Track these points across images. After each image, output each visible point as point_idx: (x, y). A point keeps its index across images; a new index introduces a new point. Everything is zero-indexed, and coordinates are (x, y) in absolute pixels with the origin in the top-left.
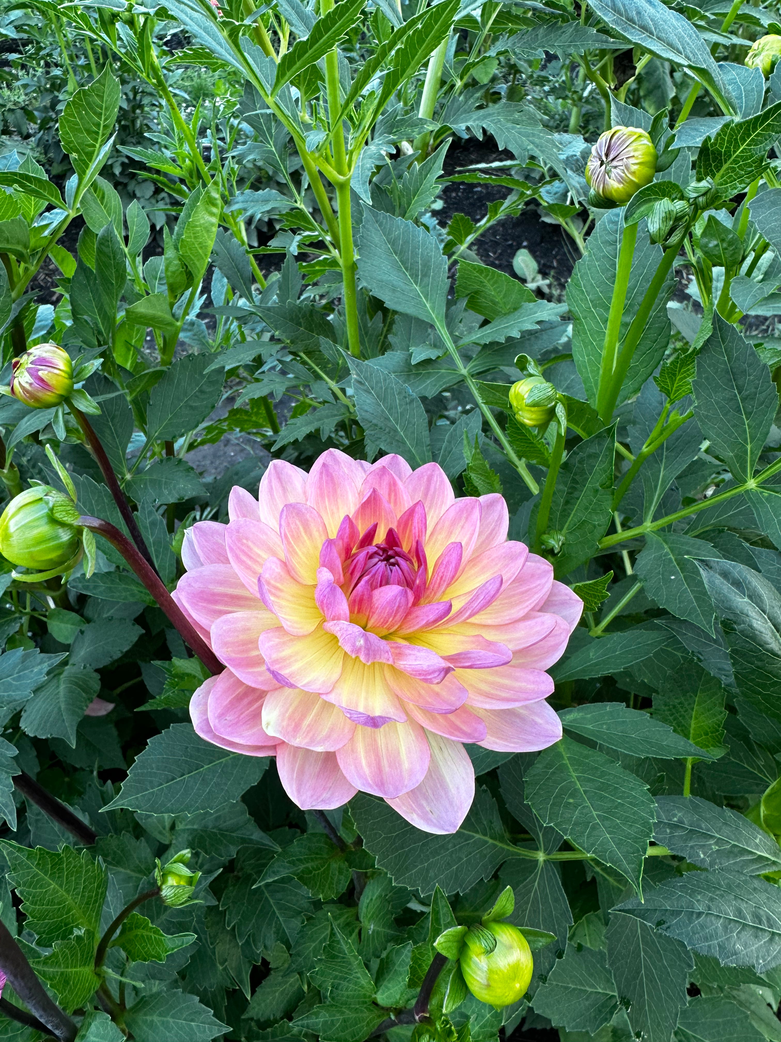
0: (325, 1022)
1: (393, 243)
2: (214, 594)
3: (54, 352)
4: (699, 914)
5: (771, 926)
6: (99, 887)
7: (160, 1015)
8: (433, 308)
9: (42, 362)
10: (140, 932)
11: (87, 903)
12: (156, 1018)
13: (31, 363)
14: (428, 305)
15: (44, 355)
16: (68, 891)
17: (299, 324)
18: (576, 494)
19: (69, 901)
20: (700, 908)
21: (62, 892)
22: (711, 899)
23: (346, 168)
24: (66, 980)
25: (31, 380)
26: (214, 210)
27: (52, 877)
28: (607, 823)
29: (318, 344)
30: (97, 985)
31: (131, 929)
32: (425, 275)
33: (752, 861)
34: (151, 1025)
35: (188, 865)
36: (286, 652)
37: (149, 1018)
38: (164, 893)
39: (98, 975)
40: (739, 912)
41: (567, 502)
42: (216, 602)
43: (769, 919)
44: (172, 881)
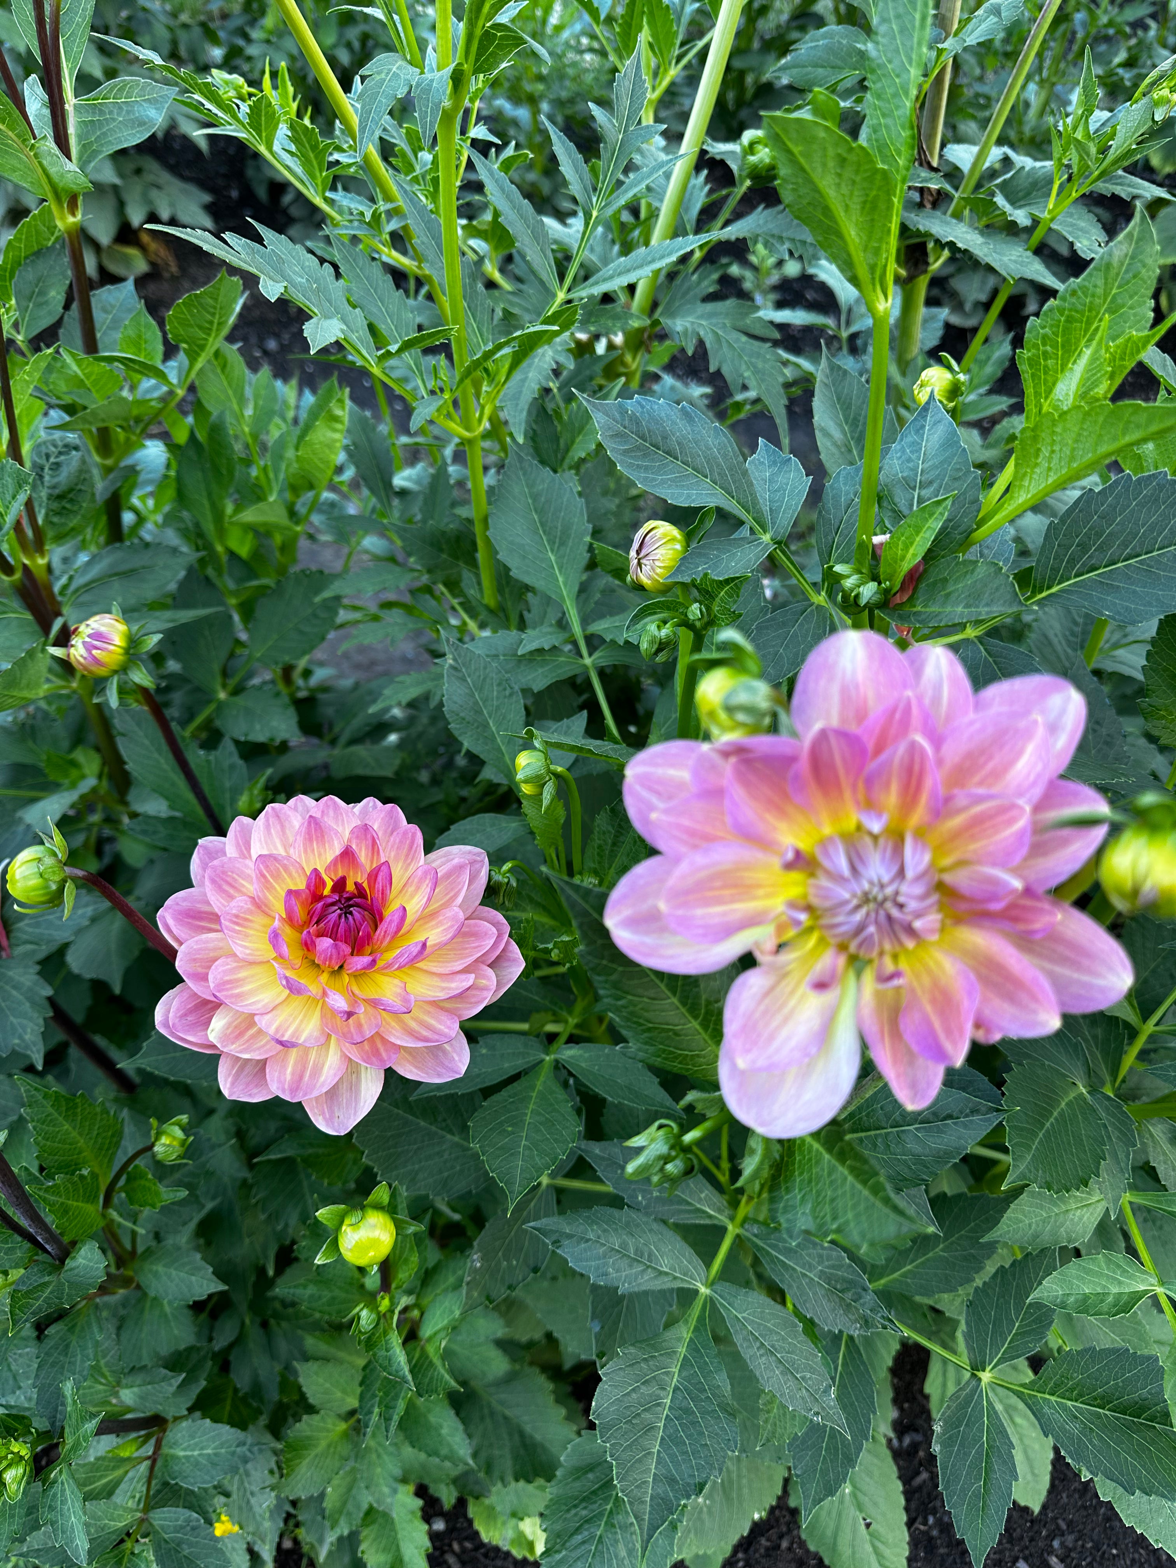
0: (312, 1296)
1: (535, 497)
2: (200, 912)
3: (112, 626)
4: (587, 1241)
5: (650, 1261)
6: (113, 1136)
7: (165, 1266)
8: (565, 584)
9: (98, 636)
10: (143, 1182)
11: (100, 1149)
12: (160, 1268)
13: (89, 636)
14: (561, 579)
15: (103, 629)
16: (80, 1134)
17: (441, 550)
18: (622, 839)
19: (81, 1142)
20: (591, 1236)
21: (74, 1134)
22: (605, 1231)
23: (475, 423)
24: (65, 1211)
25: (85, 654)
26: (339, 426)
27: (66, 1118)
28: (527, 1152)
29: (460, 575)
30: (102, 1223)
31: (135, 1179)
32: (563, 543)
33: (689, 1212)
34: (156, 1274)
35: (183, 1129)
36: (242, 974)
37: (154, 1268)
38: (156, 1149)
39: (104, 1216)
40: (624, 1245)
41: (614, 844)
42: (201, 919)
43: (650, 1255)
44: (164, 1140)
